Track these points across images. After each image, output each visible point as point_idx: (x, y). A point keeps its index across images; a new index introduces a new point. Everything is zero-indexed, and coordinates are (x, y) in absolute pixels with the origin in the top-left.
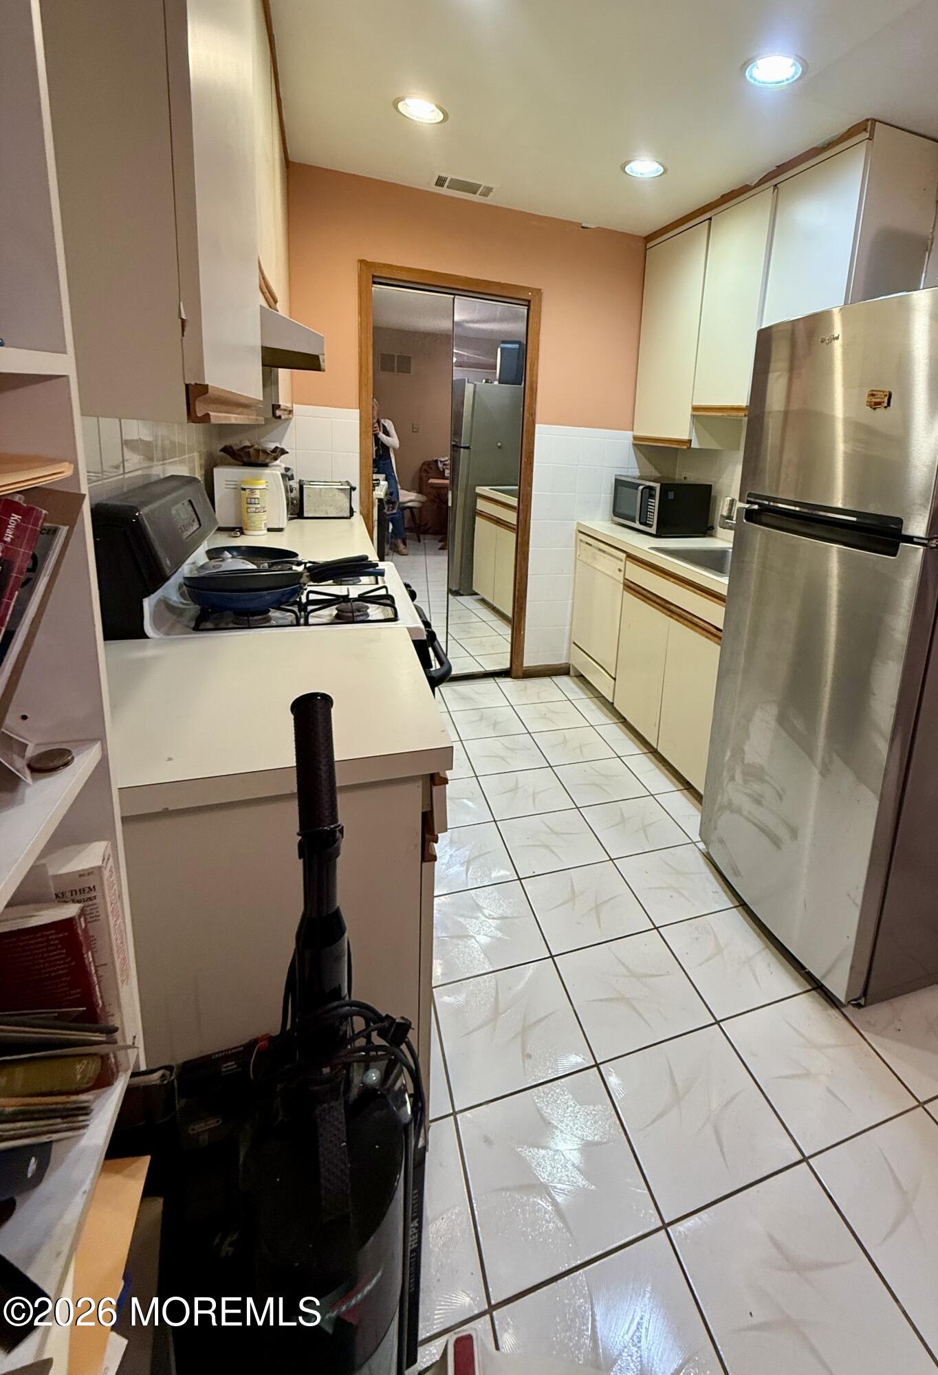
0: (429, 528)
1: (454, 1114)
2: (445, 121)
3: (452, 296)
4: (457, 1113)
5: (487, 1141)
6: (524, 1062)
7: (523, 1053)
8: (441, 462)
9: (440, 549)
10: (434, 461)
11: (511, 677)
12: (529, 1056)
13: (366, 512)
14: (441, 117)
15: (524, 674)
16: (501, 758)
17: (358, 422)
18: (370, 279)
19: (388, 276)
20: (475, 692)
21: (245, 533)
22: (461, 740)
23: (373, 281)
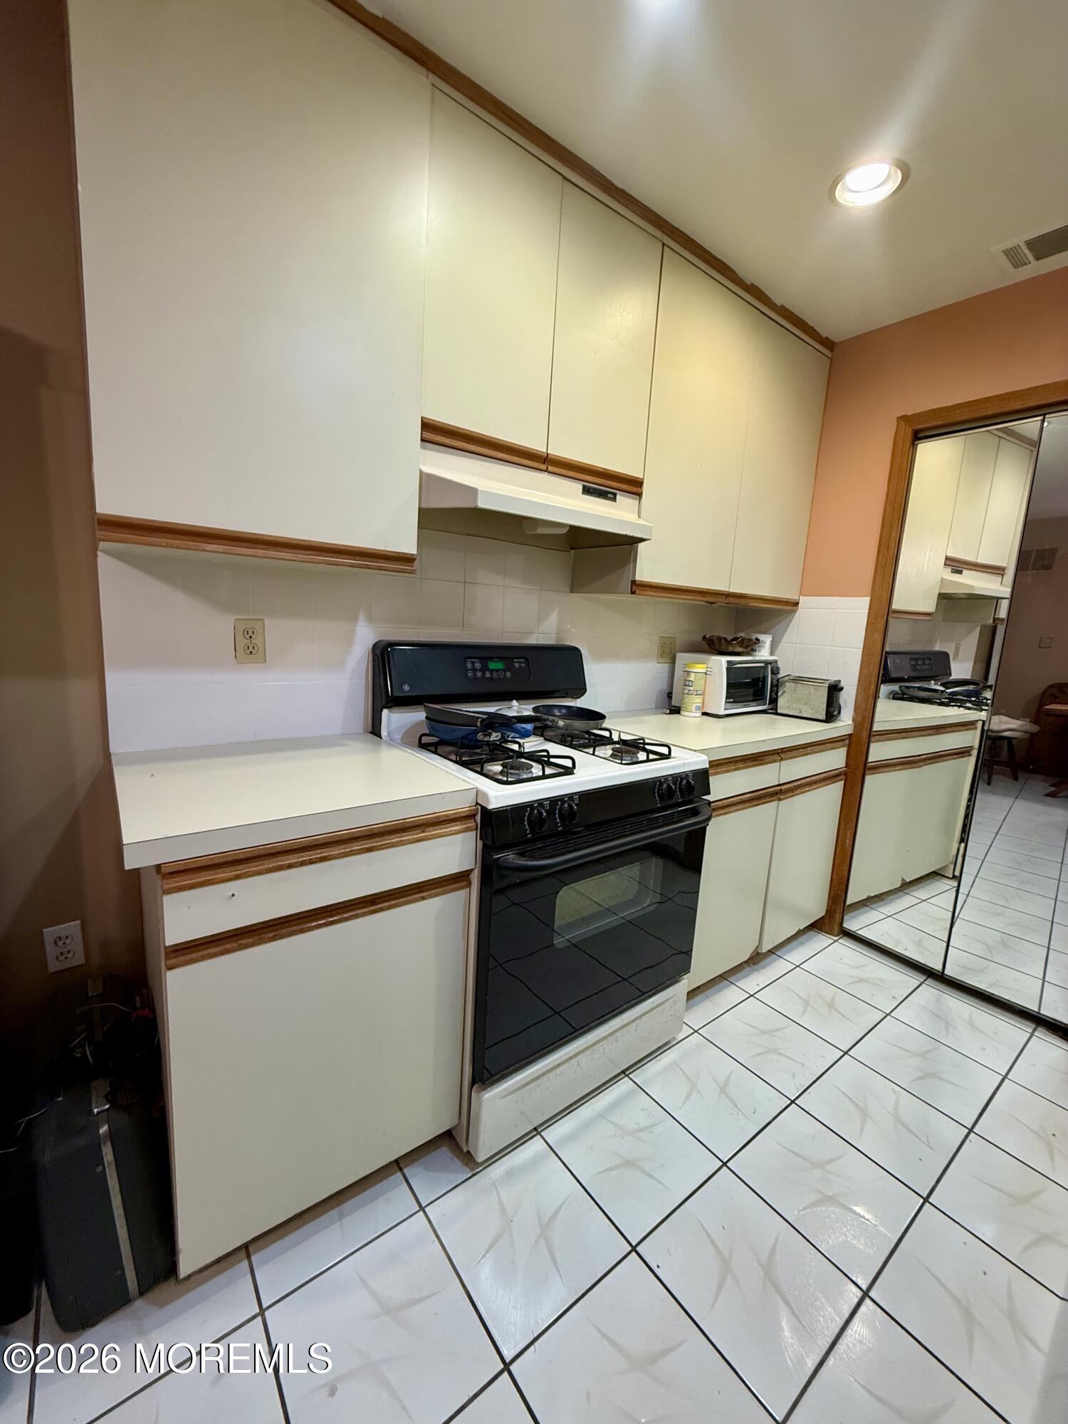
1: (262, 1312)
2: (909, 177)
4: (262, 1316)
13: (859, 721)
14: (899, 177)
16: (864, 1114)
17: (867, 611)
18: (910, 435)
19: (935, 423)
20: (971, 1023)
21: (681, 712)
22: (846, 1053)
23: (919, 436)
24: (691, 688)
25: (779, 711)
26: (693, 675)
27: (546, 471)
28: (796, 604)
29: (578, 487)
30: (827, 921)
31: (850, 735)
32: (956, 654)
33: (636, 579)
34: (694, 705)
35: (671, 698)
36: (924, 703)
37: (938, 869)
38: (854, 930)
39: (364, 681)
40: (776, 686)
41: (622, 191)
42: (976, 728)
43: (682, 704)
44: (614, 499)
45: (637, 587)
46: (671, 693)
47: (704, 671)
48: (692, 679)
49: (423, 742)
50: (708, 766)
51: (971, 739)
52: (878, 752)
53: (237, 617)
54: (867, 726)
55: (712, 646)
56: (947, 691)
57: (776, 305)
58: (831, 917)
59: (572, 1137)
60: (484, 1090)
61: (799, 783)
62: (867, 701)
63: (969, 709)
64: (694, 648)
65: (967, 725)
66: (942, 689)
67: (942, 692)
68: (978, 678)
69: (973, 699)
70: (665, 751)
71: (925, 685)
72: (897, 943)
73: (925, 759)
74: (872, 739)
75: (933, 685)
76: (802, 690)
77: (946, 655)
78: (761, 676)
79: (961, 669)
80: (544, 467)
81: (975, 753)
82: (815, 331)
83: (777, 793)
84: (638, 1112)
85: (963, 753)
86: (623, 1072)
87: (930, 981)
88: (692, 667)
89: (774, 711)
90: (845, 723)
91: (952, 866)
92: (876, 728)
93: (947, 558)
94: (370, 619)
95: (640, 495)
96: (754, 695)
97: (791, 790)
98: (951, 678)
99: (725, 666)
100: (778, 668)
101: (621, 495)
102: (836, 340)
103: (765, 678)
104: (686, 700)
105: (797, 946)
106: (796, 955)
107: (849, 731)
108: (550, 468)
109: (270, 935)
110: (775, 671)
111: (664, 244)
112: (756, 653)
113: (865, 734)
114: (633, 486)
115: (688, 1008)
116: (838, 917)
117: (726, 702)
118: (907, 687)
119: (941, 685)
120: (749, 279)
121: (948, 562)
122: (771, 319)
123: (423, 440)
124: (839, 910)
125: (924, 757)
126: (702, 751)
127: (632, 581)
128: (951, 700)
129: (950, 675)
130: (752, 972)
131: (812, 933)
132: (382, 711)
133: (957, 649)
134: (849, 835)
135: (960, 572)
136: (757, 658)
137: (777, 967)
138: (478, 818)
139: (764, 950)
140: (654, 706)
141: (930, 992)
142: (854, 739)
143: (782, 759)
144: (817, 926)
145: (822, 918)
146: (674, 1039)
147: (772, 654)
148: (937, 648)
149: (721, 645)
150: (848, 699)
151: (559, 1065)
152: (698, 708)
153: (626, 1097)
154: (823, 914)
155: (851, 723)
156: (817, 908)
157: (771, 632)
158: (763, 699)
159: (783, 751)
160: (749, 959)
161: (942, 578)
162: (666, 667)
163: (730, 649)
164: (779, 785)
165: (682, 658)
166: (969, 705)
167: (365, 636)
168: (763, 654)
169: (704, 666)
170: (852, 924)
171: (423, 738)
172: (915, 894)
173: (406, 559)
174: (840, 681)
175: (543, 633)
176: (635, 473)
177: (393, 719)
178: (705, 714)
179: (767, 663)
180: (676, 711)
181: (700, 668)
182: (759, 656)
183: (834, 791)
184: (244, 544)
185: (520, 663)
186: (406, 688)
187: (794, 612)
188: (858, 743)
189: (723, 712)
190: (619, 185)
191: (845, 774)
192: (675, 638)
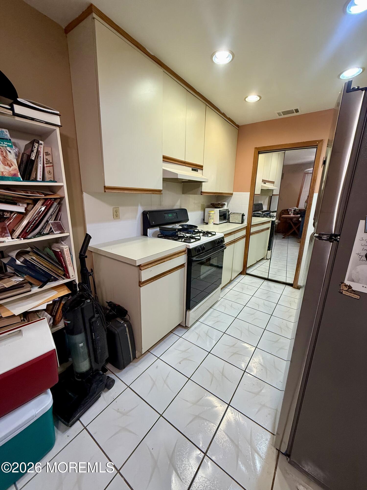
0: (281, 231)
1: (158, 358)
2: (261, 99)
3: (284, 151)
4: (159, 358)
5: (157, 367)
6: (178, 363)
7: (180, 362)
8: (289, 209)
9: (282, 238)
10: (287, 209)
11: (293, 287)
12: (180, 363)
13: (248, 223)
14: (259, 98)
15: (297, 287)
16: (259, 305)
17: (249, 196)
18: (257, 152)
19: (263, 150)
20: (274, 286)
21: (208, 224)
22: (253, 296)
23: (259, 153)
24: (211, 218)
25: (230, 222)
26: (211, 214)
27: (185, 166)
28: (232, 194)
29: (191, 169)
30: (243, 272)
31: (247, 226)
32: (264, 204)
33: (202, 191)
34: (212, 222)
35: (204, 220)
36: (258, 217)
37: (263, 258)
38: (249, 273)
39: (140, 222)
40: (229, 215)
41: (198, 92)
42: (270, 223)
43: (208, 222)
44: (198, 171)
45: (202, 193)
46: (204, 219)
47: (214, 213)
48: (211, 215)
49: (159, 236)
50: (224, 236)
51: (269, 225)
52: (253, 230)
53: (114, 207)
54: (250, 224)
55: (214, 206)
56: (263, 213)
57: (227, 117)
58: (244, 271)
59: (205, 320)
60: (190, 311)
61: (238, 239)
62: (250, 218)
63: (268, 218)
64: (208, 207)
65: (269, 222)
66: (262, 213)
67: (262, 214)
68: (268, 210)
69: (269, 215)
70: (214, 233)
71: (258, 212)
72: (258, 274)
73: (261, 231)
74: (252, 227)
75: (260, 212)
76: (236, 216)
77: (262, 204)
78: (225, 213)
79: (265, 208)
80: (184, 165)
81: (270, 228)
82: (235, 123)
83: (234, 242)
84: (216, 314)
85: (268, 229)
86: (210, 308)
87: (265, 281)
88: (211, 212)
89: (229, 222)
90: (245, 223)
91: (266, 256)
92: (252, 224)
93: (263, 180)
94: (142, 205)
95: (202, 169)
96: (224, 218)
97: (237, 241)
98: (263, 210)
99: (218, 211)
100: (229, 211)
101: (199, 170)
102: (240, 125)
103: (226, 214)
104: (210, 221)
105: (238, 278)
106: (238, 280)
107: (246, 225)
108: (186, 165)
109: (155, 279)
110: (228, 212)
111: (206, 105)
112: (224, 207)
113: (250, 226)
114: (201, 167)
115: (221, 292)
116: (245, 271)
117: (219, 221)
118: (254, 213)
119: (262, 212)
120: (222, 111)
121: (263, 181)
122: (227, 121)
123: (163, 161)
124: (246, 269)
125: (260, 230)
126: (222, 233)
127: (201, 192)
128: (264, 216)
129: (263, 209)
130: (230, 285)
131: (240, 275)
132: (147, 229)
133: (264, 202)
134: (247, 250)
135: (265, 183)
136: (225, 209)
137: (235, 283)
138: (187, 251)
139: (232, 279)
140: (200, 223)
141: (266, 282)
142: (247, 227)
143: (235, 233)
144: (241, 273)
145: (242, 271)
146: (218, 300)
147: (227, 207)
148: (260, 202)
149: (216, 206)
150: (246, 218)
151: (201, 306)
152: (213, 222)
153: (213, 311)
154: (242, 270)
155: (247, 223)
156: (240, 269)
157: (226, 201)
158: (226, 219)
159: (235, 231)
160: (230, 281)
161: (262, 185)
162: (203, 212)
163: (219, 207)
164: (234, 240)
165: (207, 210)
166: (268, 217)
167: (140, 210)
168: (225, 207)
169: (214, 211)
170: (249, 271)
171: (159, 235)
172: (253, 268)
173: (160, 191)
174: (244, 213)
175: (177, 206)
176: (201, 164)
177: (150, 231)
178: (214, 224)
179: (227, 210)
180: (207, 224)
181: (213, 212)
182: (225, 208)
183: (244, 240)
184: (131, 190)
185: (175, 214)
186: (153, 223)
187: (232, 196)
188: (248, 228)
189: (218, 223)
190: (198, 91)
191: (246, 236)
192: (204, 204)
